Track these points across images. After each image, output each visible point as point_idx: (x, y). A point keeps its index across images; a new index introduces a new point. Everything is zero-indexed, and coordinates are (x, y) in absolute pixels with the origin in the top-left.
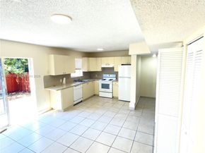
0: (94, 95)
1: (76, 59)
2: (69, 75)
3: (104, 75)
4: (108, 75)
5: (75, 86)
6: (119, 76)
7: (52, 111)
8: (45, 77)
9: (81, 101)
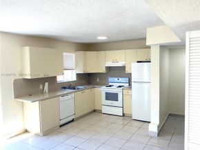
0: (95, 111)
1: (64, 54)
2: (55, 78)
3: (110, 79)
4: (116, 79)
5: (63, 96)
6: (133, 80)
7: (26, 135)
8: (16, 82)
9: (73, 121)
